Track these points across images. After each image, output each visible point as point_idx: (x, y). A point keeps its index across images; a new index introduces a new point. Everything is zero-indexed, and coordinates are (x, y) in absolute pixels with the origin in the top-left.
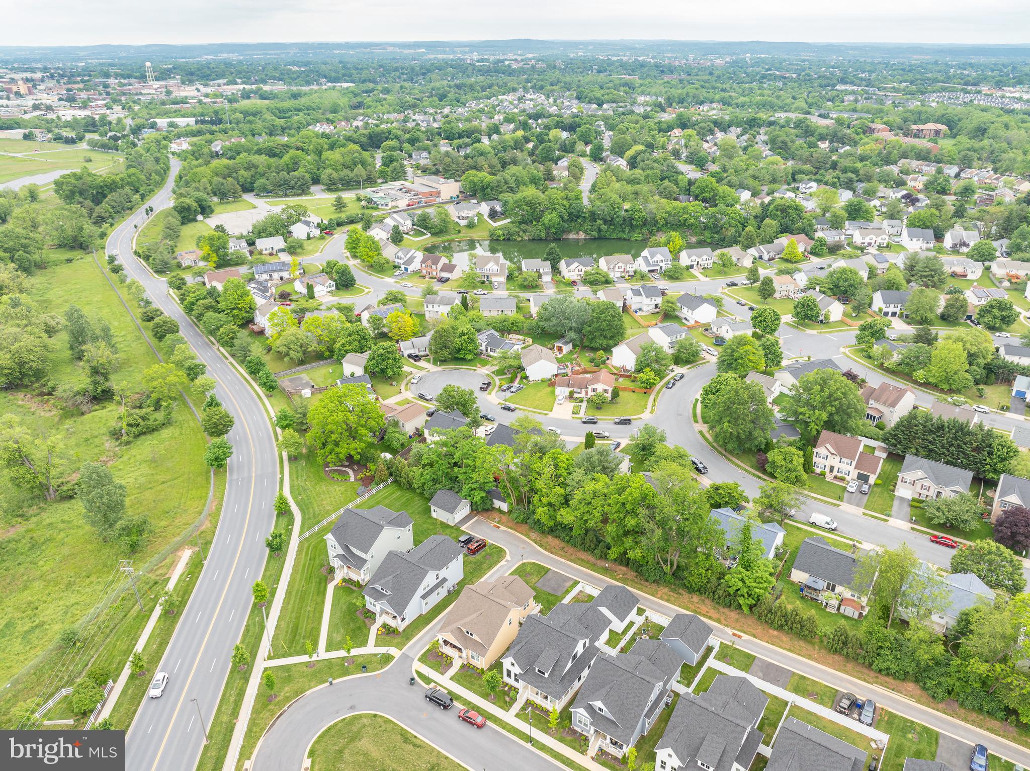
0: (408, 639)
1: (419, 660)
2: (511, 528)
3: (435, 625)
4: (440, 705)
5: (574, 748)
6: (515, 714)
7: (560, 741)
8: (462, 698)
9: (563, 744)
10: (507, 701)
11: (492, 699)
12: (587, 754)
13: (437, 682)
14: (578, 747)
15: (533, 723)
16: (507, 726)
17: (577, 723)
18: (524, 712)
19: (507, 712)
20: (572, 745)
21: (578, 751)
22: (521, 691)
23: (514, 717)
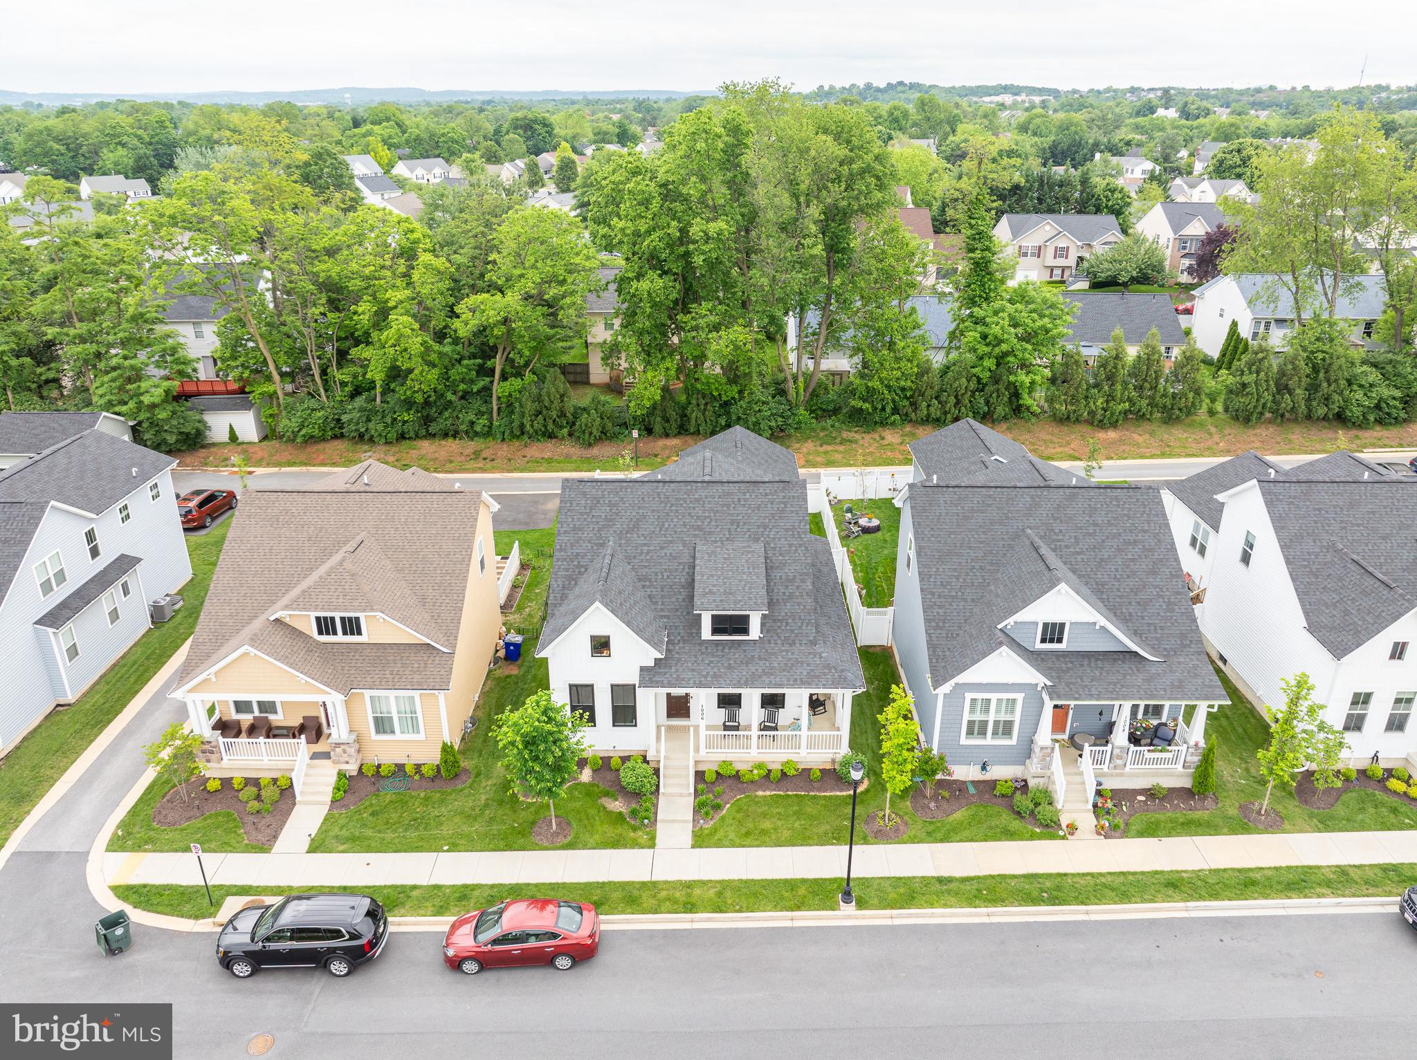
1: (118, 844)
5: (1009, 835)
6: (687, 838)
7: (942, 841)
8: (414, 887)
9: (961, 841)
10: (620, 813)
11: (556, 834)
12: (1072, 828)
13: (251, 887)
14: (1016, 824)
15: (786, 834)
16: (697, 892)
17: (964, 741)
18: (717, 817)
19: (652, 845)
20: (991, 828)
21: (1033, 837)
22: (658, 751)
23: (698, 850)
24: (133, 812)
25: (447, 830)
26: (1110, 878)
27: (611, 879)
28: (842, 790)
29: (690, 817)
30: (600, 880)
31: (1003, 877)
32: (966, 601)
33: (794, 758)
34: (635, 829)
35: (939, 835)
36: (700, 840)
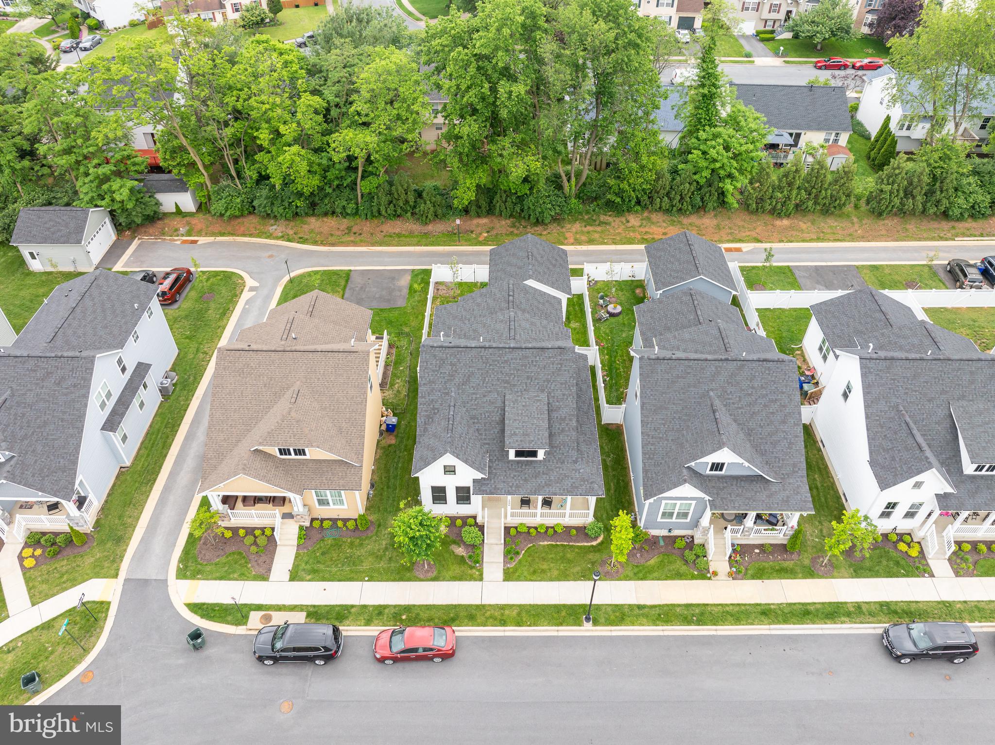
0: (120, 540)
1: (182, 574)
2: (222, 234)
3: (172, 475)
4: (311, 659)
5: (679, 576)
6: (500, 575)
7: (642, 579)
8: (353, 606)
9: (653, 579)
10: (463, 556)
11: (427, 571)
12: (715, 574)
13: (262, 605)
14: (684, 568)
15: (556, 573)
16: (507, 612)
17: (659, 520)
18: (517, 560)
19: (481, 579)
20: (670, 571)
21: (693, 577)
22: (483, 517)
23: (506, 583)
24: (186, 552)
25: (366, 566)
26: (731, 607)
27: (460, 603)
28: (588, 542)
29: (502, 559)
30: (454, 603)
31: (673, 605)
32: (668, 440)
33: (561, 522)
34: (472, 568)
35: (641, 575)
36: (509, 576)
